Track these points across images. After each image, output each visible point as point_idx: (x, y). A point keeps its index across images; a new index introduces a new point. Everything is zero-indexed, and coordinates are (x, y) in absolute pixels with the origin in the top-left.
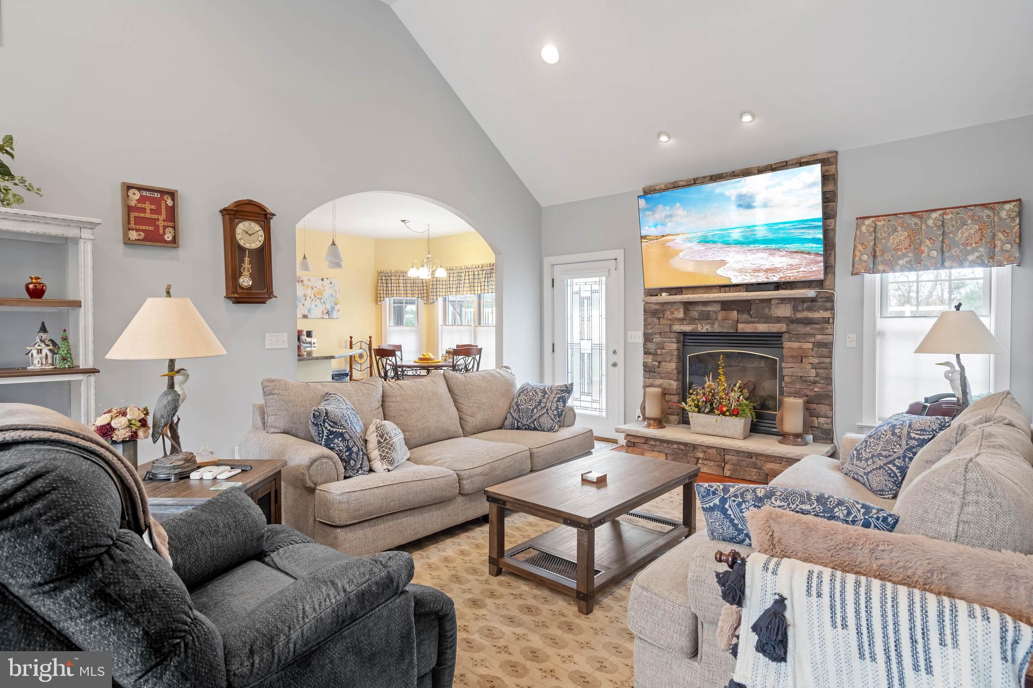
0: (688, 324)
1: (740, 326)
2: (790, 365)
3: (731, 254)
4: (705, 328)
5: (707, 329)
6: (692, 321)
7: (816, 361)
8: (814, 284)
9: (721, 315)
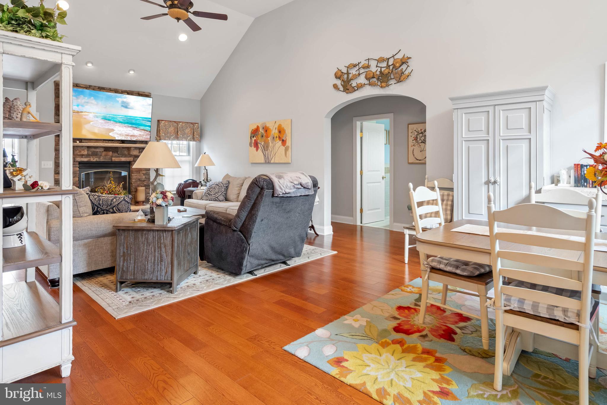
0: (86, 157)
1: (113, 159)
2: (135, 175)
3: (117, 127)
4: (95, 159)
5: (96, 160)
6: (88, 156)
7: (145, 172)
8: (144, 142)
9: (104, 153)
